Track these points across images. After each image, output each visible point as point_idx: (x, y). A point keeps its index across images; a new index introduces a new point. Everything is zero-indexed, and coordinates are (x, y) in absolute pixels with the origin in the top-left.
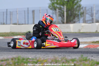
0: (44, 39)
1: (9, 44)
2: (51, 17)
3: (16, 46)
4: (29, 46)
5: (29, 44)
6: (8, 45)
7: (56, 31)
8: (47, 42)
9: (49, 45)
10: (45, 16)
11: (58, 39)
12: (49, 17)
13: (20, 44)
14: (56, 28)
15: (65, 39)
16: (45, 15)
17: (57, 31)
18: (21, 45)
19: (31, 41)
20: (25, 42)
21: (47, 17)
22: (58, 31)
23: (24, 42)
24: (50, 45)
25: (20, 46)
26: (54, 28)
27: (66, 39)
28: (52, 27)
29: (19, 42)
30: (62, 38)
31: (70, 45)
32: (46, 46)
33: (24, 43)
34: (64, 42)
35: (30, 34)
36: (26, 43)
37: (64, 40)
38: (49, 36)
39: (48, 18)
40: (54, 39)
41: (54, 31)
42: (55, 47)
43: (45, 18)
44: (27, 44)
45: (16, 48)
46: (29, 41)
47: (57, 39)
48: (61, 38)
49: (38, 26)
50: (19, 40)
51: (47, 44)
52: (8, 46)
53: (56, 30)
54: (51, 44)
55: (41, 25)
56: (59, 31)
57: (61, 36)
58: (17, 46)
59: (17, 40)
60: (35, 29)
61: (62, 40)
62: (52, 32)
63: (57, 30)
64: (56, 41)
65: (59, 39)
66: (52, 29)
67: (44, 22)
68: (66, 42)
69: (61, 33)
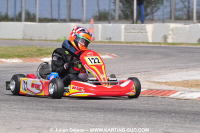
2: (86, 33)
3: (19, 91)
4: (41, 91)
5: (41, 88)
6: (7, 86)
7: (93, 64)
8: (72, 86)
9: (75, 91)
10: (74, 31)
12: (83, 34)
13: (26, 85)
14: (94, 57)
16: (76, 30)
18: (28, 89)
19: (44, 82)
20: (35, 83)
22: (97, 64)
24: (78, 91)
25: (26, 90)
26: (91, 58)
27: (113, 79)
28: (86, 56)
29: (25, 82)
30: (104, 79)
32: (70, 93)
33: (33, 85)
34: (107, 86)
37: (106, 81)
38: (82, 73)
39: (81, 35)
40: (88, 80)
41: (89, 63)
42: (86, 95)
43: (75, 35)
45: (20, 93)
46: (41, 81)
47: (93, 79)
48: (102, 77)
50: (24, 79)
52: (7, 89)
53: (93, 61)
54: (80, 89)
55: (67, 50)
56: (99, 62)
57: (102, 73)
58: (22, 90)
59: (22, 79)
61: (103, 81)
62: (84, 66)
63: (96, 61)
64: (90, 83)
65: (97, 80)
66: (86, 58)
67: (73, 43)
68: (110, 87)
69: (103, 67)
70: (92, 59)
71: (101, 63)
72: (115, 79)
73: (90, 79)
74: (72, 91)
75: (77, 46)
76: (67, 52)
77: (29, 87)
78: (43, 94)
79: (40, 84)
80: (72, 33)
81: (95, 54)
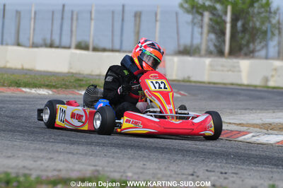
1: (41, 114)
2: (156, 49)
3: (55, 122)
4: (84, 124)
5: (84, 119)
6: (38, 115)
7: (157, 89)
8: (125, 118)
9: (130, 125)
10: (140, 45)
12: (152, 50)
13: (64, 115)
14: (160, 81)
15: (179, 112)
16: (142, 44)
17: (160, 88)
19: (88, 111)
20: (76, 112)
21: (145, 47)
22: (163, 89)
23: (73, 113)
24: (133, 125)
25: (63, 122)
26: (154, 82)
27: (183, 112)
28: (149, 78)
29: (63, 110)
30: (171, 111)
31: (190, 131)
33: (73, 116)
34: (173, 121)
36: (77, 114)
37: (174, 114)
38: (141, 101)
39: (149, 50)
41: (152, 88)
42: (145, 132)
43: (140, 50)
44: (79, 117)
45: (56, 126)
46: (84, 110)
47: (155, 110)
48: (167, 108)
49: (118, 71)
50: (62, 107)
52: (38, 119)
53: (157, 86)
54: (136, 123)
56: (165, 88)
57: (169, 103)
58: (58, 122)
60: (110, 79)
61: (169, 114)
62: (145, 92)
63: (162, 86)
64: (151, 116)
65: (160, 112)
66: (148, 82)
68: (178, 122)
69: (171, 94)
70: (156, 82)
71: (169, 90)
72: (186, 112)
73: (151, 110)
76: (126, 72)
78: (86, 128)
79: (83, 114)
80: (137, 47)
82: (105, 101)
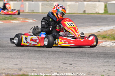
0: (56, 35)
1: (13, 41)
4: (38, 43)
5: (38, 41)
6: (11, 41)
9: (62, 43)
11: (73, 35)
13: (26, 40)
14: (70, 22)
17: (71, 26)
18: (28, 42)
19: (40, 37)
22: (73, 26)
24: (63, 43)
25: (26, 43)
26: (68, 23)
29: (25, 38)
30: (78, 35)
32: (59, 44)
33: (32, 40)
34: (80, 40)
35: (38, 29)
36: (34, 39)
37: (80, 37)
38: (62, 32)
40: (69, 36)
41: (68, 26)
43: (56, 9)
44: (35, 41)
45: (22, 45)
46: (38, 37)
48: (77, 34)
50: (25, 36)
51: (60, 42)
52: (11, 43)
53: (70, 24)
54: (65, 42)
55: (51, 18)
57: (77, 32)
58: (23, 43)
59: (23, 36)
61: (78, 37)
62: (65, 27)
63: (72, 24)
66: (66, 23)
67: (55, 14)
68: (82, 40)
71: (75, 26)
72: (84, 35)
74: (60, 43)
75: (58, 16)
76: (51, 19)
77: (29, 40)
80: (55, 8)
81: (70, 21)
82: (44, 32)
